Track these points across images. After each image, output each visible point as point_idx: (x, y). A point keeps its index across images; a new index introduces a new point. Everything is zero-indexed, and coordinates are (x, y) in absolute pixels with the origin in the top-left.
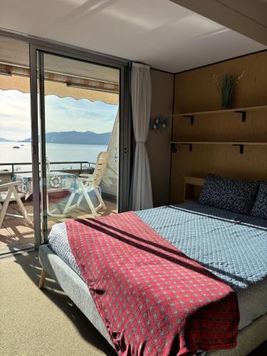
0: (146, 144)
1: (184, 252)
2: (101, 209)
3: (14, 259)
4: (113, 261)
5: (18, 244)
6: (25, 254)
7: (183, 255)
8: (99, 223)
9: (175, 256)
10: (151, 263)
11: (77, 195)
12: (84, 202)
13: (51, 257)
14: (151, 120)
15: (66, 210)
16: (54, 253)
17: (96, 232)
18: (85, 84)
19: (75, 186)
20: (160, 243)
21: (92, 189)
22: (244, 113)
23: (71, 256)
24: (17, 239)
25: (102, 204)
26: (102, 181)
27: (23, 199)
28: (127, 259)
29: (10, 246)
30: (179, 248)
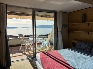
0: (61, 31)
1: (69, 64)
2: (50, 47)
3: (28, 60)
4: (50, 65)
5: (29, 56)
6: (31, 59)
7: (69, 65)
8: (48, 53)
9: (67, 65)
10: (60, 67)
11: (44, 44)
12: (45, 45)
13: (36, 62)
14: (62, 25)
15: (41, 48)
16: (37, 61)
17: (47, 56)
18: (46, 17)
19: (43, 42)
20: (63, 61)
21: (48, 42)
22: (89, 24)
23: (40, 62)
24: (29, 55)
25: (50, 46)
26: (50, 40)
27: (31, 45)
28: (54, 65)
29: (28, 57)
30: (68, 62)
